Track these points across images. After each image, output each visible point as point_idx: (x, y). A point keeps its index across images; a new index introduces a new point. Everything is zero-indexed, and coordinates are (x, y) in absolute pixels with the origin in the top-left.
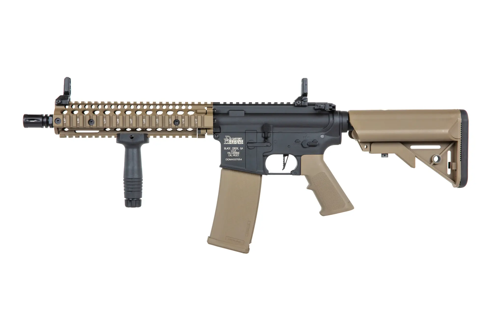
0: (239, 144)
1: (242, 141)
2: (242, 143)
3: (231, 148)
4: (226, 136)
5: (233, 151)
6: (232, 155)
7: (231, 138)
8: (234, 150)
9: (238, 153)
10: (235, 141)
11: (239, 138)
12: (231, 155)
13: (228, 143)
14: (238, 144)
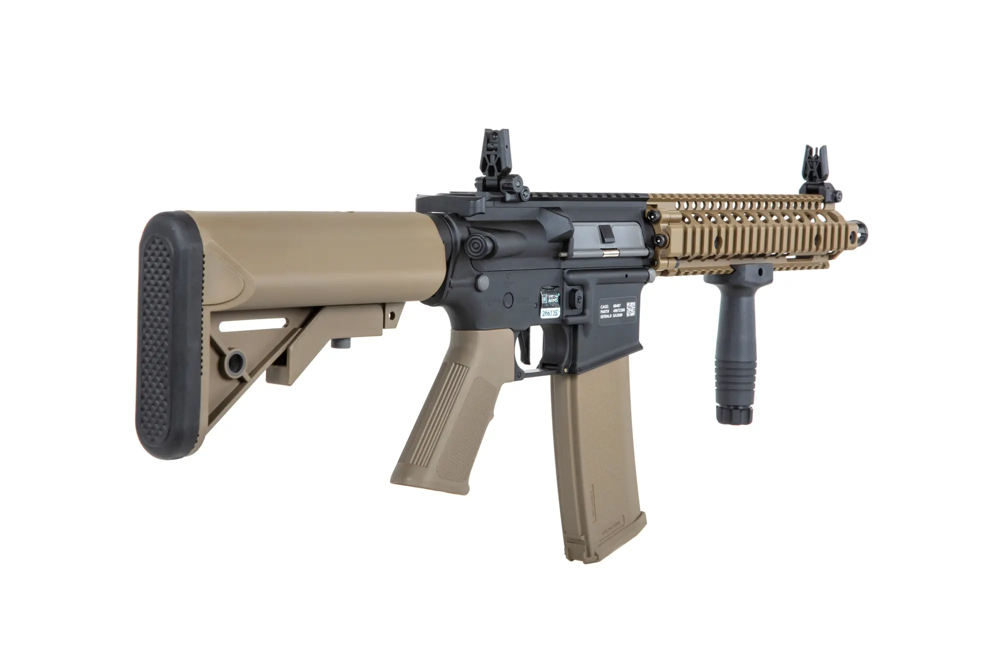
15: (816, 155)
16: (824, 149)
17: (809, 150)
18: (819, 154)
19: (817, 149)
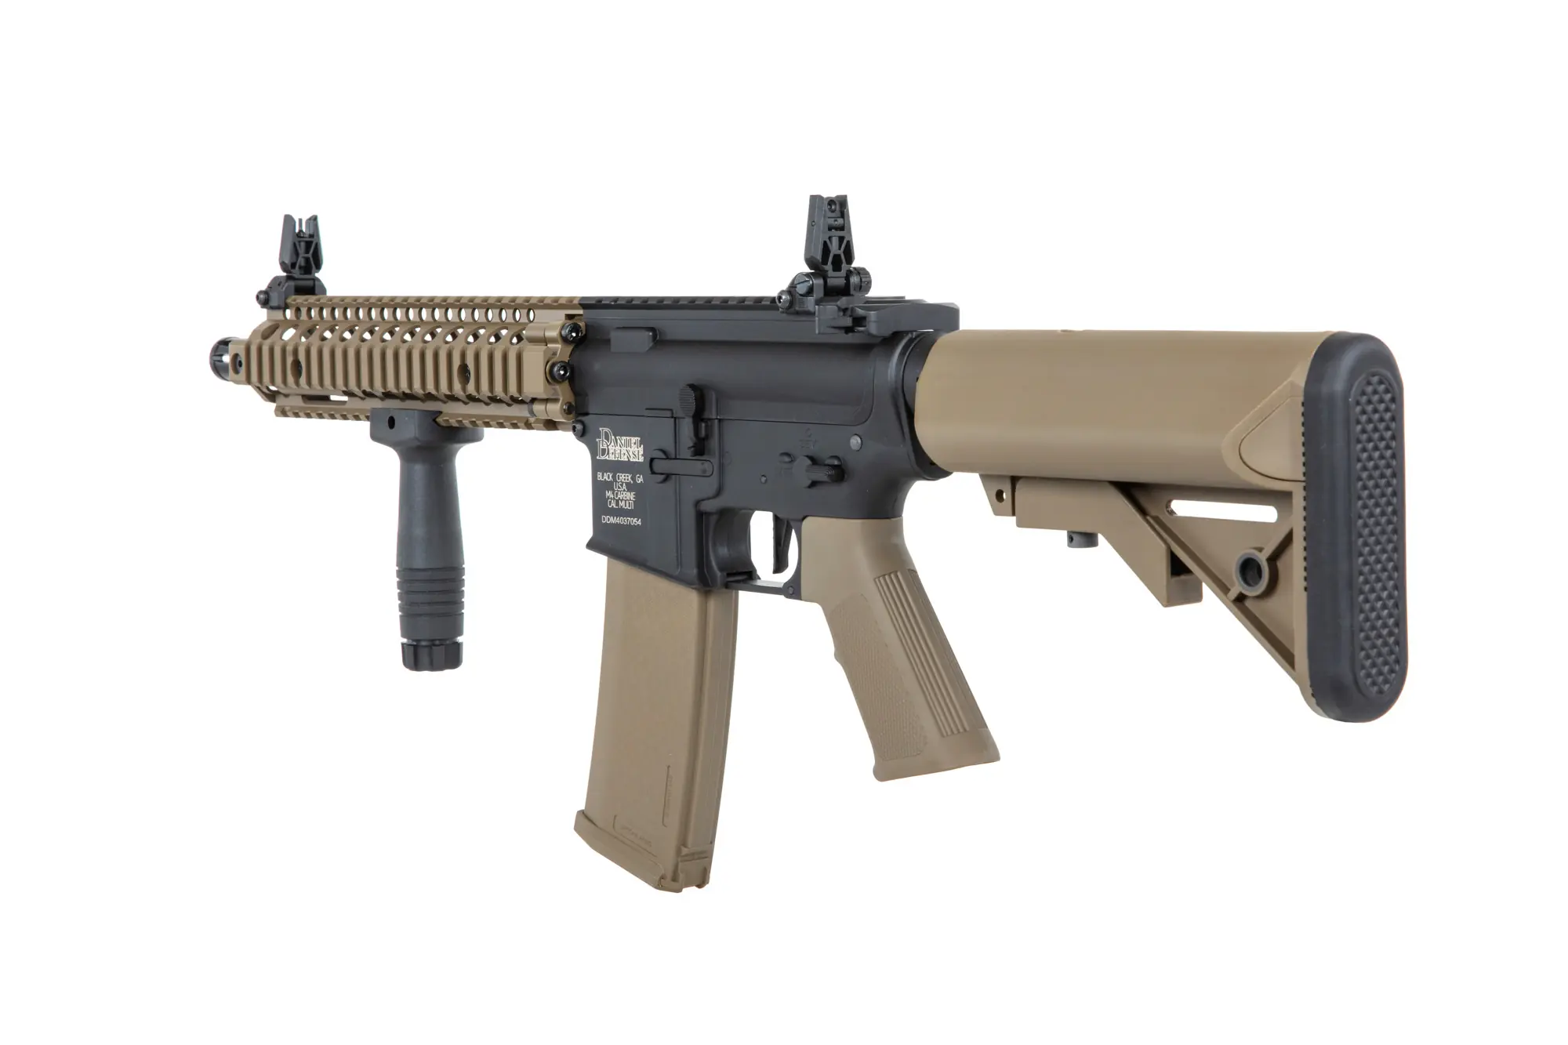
0: (634, 460)
1: (641, 450)
2: (641, 459)
3: (614, 477)
4: (601, 429)
5: (619, 488)
6: (617, 502)
7: (613, 437)
8: (622, 485)
9: (631, 496)
10: (624, 450)
11: (632, 438)
12: (613, 504)
13: (607, 458)
14: (631, 460)
15: (301, 231)
16: (314, 220)
17: (288, 220)
18: (304, 229)
19: (300, 220)
